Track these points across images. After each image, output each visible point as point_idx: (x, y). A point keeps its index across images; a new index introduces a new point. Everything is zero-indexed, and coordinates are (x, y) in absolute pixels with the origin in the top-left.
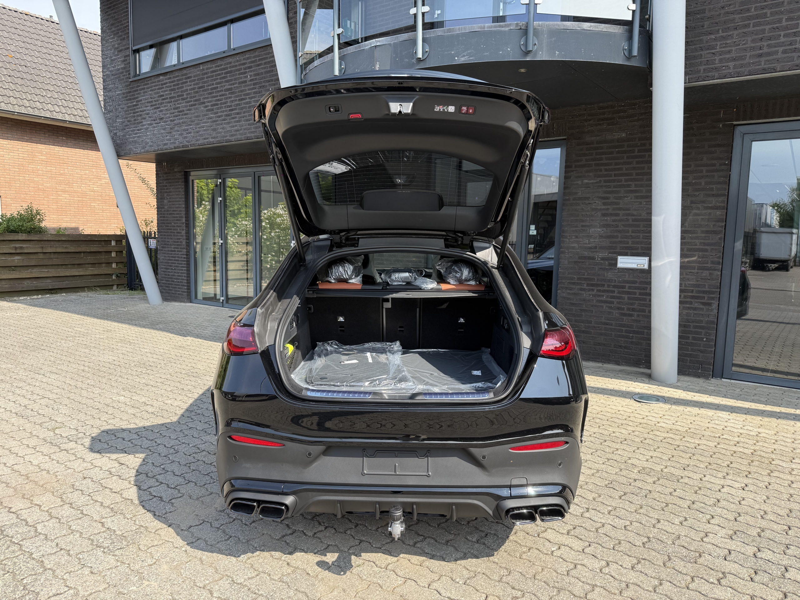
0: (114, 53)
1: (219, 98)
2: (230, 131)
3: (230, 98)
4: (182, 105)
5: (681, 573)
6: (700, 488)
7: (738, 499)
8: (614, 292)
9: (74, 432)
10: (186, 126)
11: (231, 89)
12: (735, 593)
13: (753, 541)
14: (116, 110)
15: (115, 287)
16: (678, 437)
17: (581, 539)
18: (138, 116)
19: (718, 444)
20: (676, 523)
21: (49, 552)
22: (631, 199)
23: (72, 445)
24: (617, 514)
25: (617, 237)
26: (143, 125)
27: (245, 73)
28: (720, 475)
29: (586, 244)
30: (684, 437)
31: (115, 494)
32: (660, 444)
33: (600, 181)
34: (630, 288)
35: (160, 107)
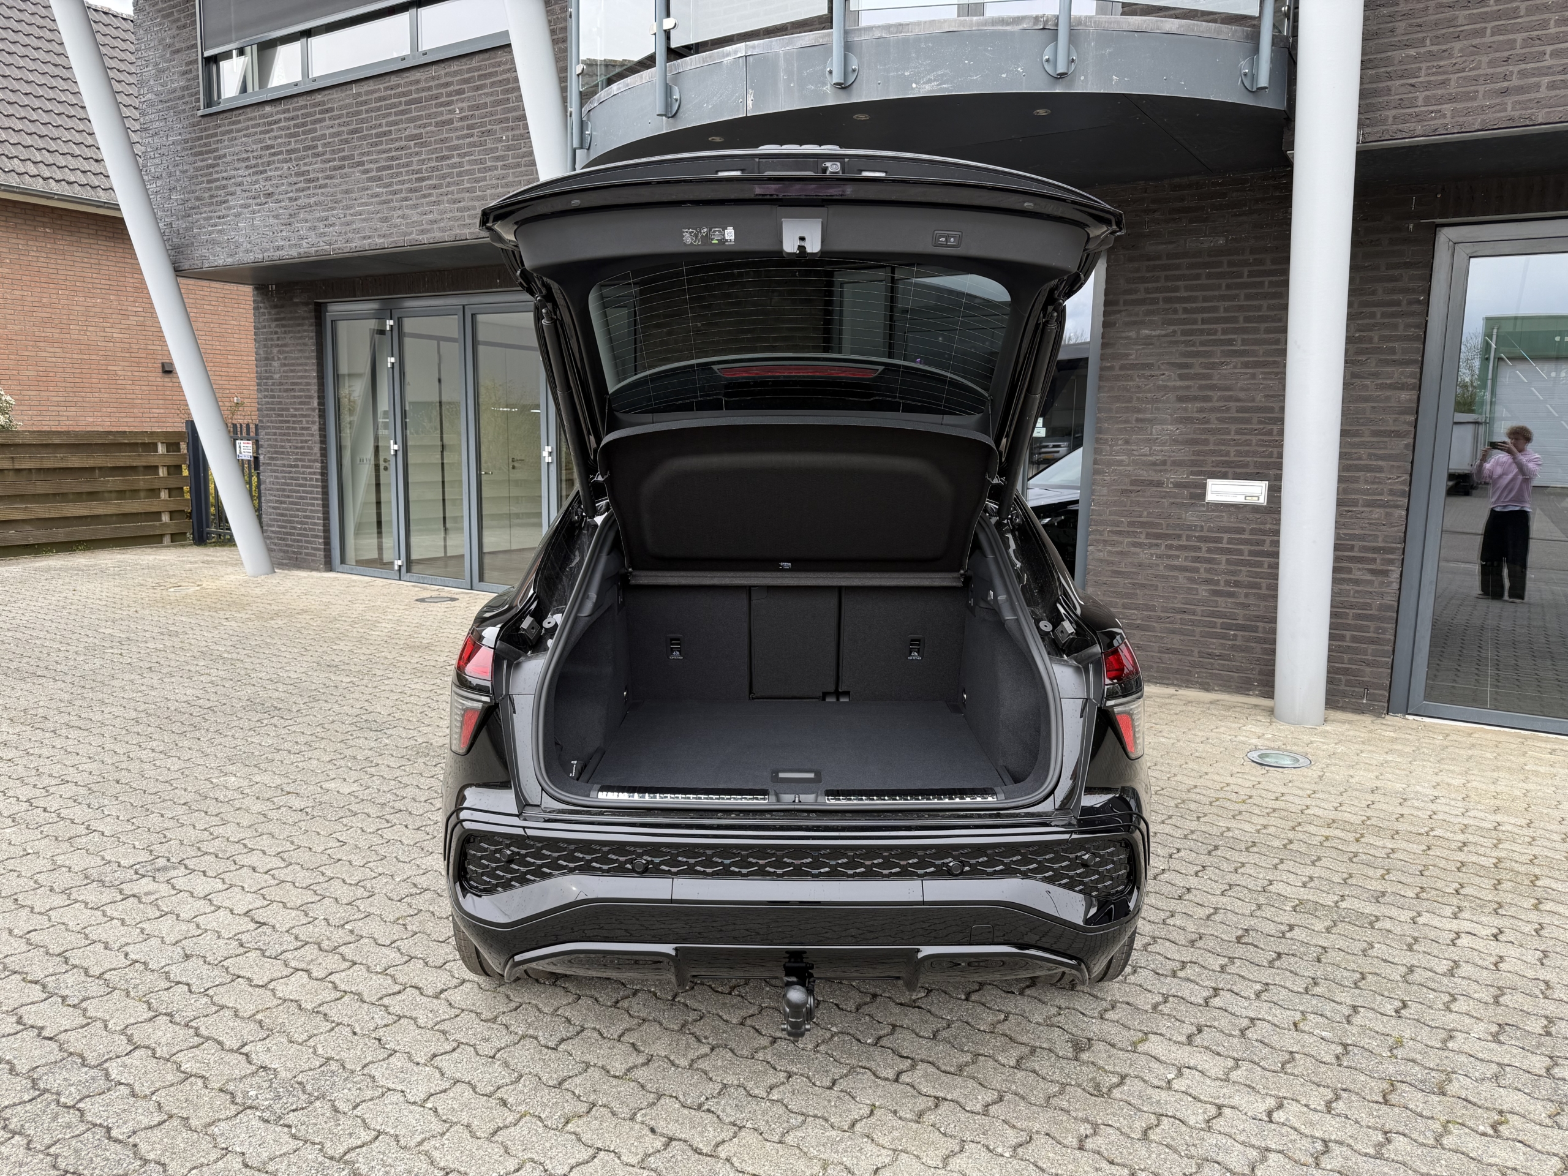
0: (161, 57)
1: (394, 153)
2: (421, 223)
3: (417, 154)
4: (315, 167)
5: (1421, 1116)
6: (1416, 940)
7: (1494, 959)
8: (1200, 548)
9: (144, 856)
10: (324, 211)
11: (419, 136)
12: (1532, 1152)
13: (1540, 1045)
14: (170, 175)
15: (167, 540)
16: (1350, 837)
17: (1218, 1054)
18: (218, 188)
19: (1429, 848)
20: (1389, 1013)
21: (146, 1122)
23: (146, 884)
24: (1275, 999)
25: (1206, 442)
26: (230, 208)
27: (449, 104)
28: (1448, 911)
29: (1145, 455)
30: (1362, 835)
31: (262, 991)
32: (1321, 852)
33: (1174, 332)
34: (1230, 541)
35: (266, 171)
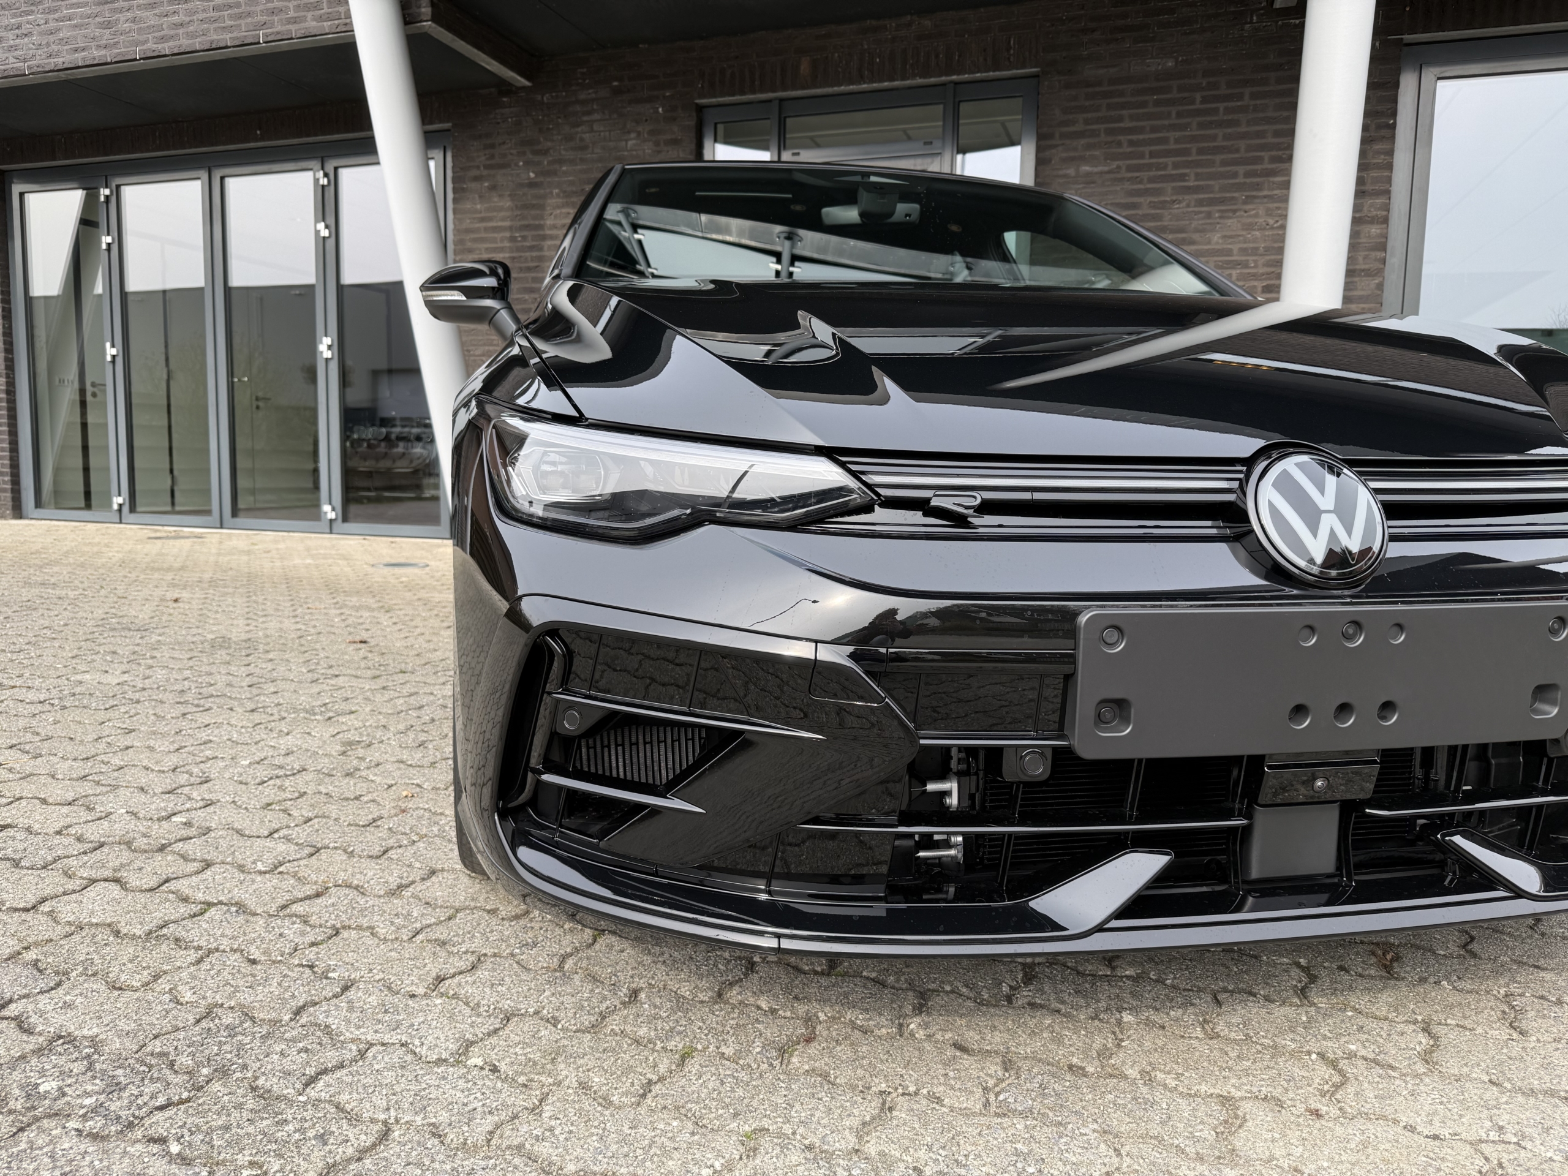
2: (160, 28)
10: (15, 16)
22: (1188, 206)
33: (1119, 167)
